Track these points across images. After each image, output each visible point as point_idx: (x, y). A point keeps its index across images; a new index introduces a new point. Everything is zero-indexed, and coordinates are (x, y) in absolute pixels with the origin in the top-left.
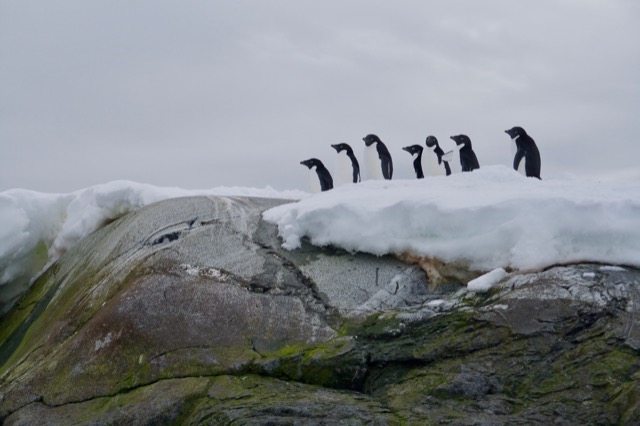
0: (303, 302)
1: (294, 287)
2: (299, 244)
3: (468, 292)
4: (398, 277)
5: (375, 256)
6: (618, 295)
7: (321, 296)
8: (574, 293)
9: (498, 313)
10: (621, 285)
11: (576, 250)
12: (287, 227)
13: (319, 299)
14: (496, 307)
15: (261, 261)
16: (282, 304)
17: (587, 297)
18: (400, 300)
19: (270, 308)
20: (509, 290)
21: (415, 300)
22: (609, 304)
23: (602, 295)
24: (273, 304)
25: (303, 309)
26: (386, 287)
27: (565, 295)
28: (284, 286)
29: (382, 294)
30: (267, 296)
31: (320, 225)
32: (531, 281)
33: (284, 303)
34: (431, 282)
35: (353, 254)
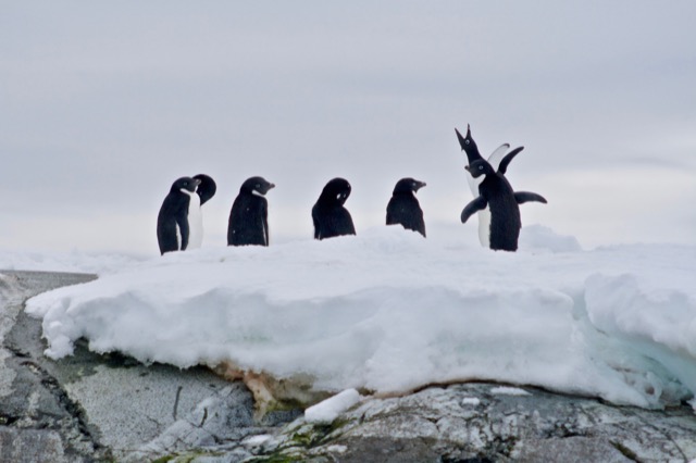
0: (63, 438)
1: (53, 416)
2: (70, 350)
3: (306, 423)
4: (207, 401)
5: (178, 368)
6: (505, 432)
7: (91, 430)
8: (443, 429)
9: (330, 458)
10: (513, 417)
11: (461, 363)
12: (55, 324)
13: (87, 434)
14: (331, 448)
15: (9, 376)
16: (30, 441)
17: (460, 435)
18: (206, 436)
19: (14, 448)
20: (357, 422)
21: (229, 436)
22: (489, 446)
23: (481, 432)
24: (18, 443)
25: (60, 449)
26: (189, 416)
27: (429, 430)
28: (40, 414)
29: (180, 426)
30: (11, 430)
31: (100, 321)
32: (388, 410)
33: (35, 440)
34: (258, 409)
35: (147, 365)
